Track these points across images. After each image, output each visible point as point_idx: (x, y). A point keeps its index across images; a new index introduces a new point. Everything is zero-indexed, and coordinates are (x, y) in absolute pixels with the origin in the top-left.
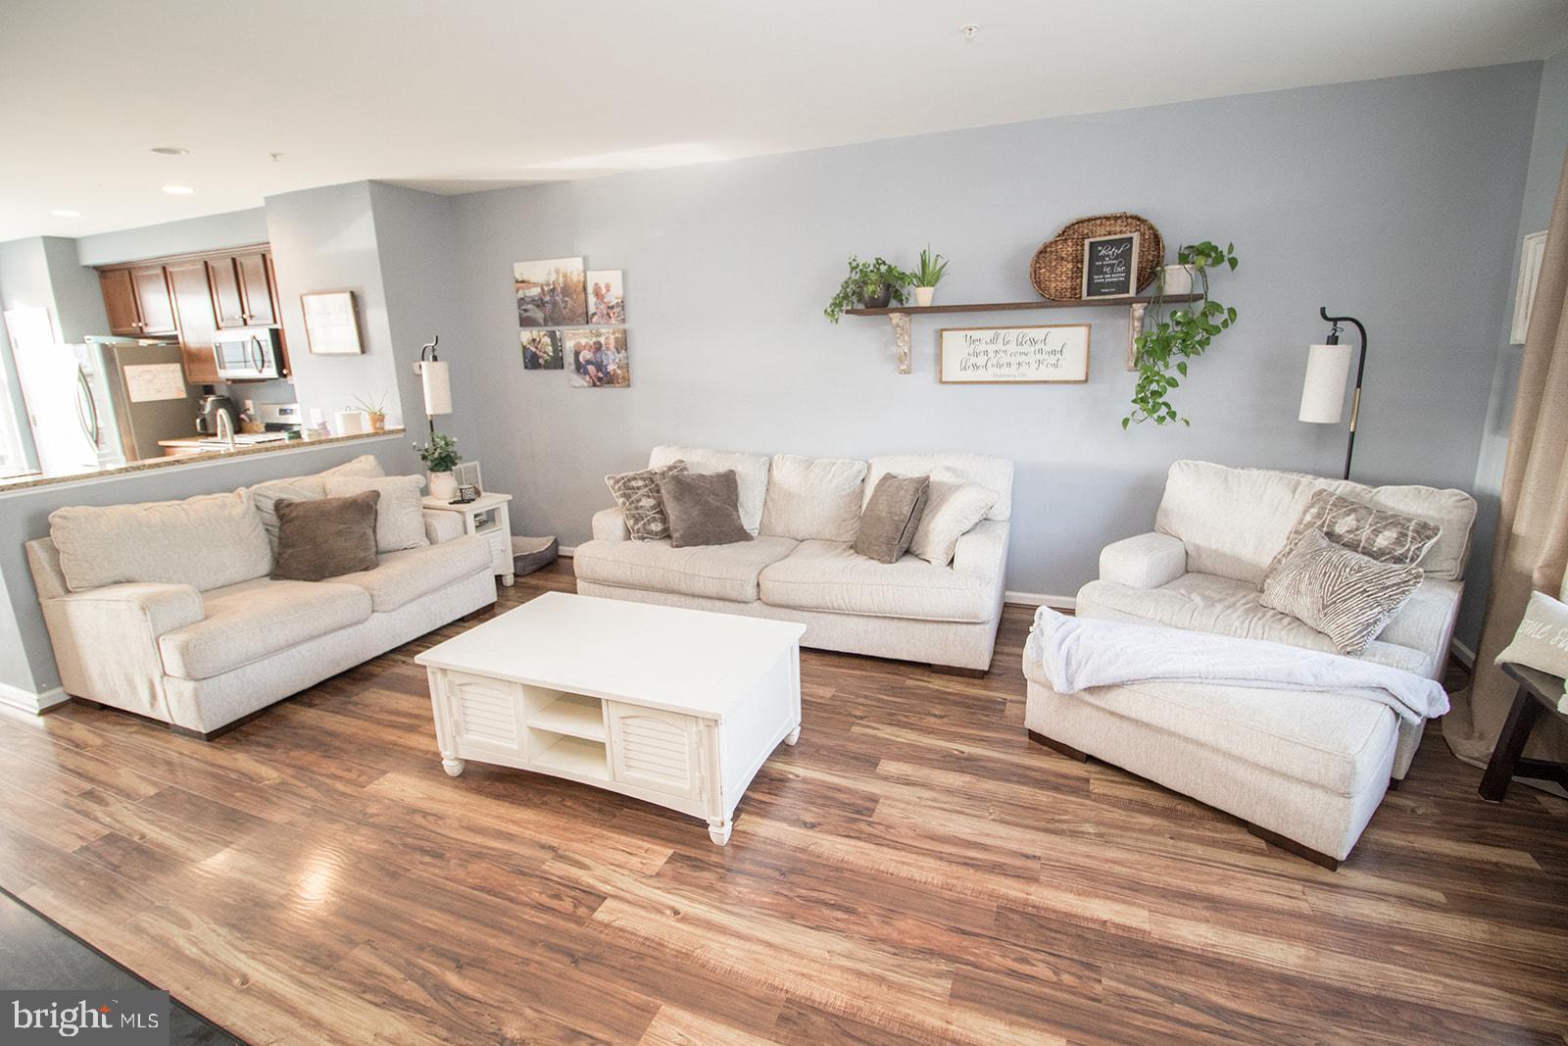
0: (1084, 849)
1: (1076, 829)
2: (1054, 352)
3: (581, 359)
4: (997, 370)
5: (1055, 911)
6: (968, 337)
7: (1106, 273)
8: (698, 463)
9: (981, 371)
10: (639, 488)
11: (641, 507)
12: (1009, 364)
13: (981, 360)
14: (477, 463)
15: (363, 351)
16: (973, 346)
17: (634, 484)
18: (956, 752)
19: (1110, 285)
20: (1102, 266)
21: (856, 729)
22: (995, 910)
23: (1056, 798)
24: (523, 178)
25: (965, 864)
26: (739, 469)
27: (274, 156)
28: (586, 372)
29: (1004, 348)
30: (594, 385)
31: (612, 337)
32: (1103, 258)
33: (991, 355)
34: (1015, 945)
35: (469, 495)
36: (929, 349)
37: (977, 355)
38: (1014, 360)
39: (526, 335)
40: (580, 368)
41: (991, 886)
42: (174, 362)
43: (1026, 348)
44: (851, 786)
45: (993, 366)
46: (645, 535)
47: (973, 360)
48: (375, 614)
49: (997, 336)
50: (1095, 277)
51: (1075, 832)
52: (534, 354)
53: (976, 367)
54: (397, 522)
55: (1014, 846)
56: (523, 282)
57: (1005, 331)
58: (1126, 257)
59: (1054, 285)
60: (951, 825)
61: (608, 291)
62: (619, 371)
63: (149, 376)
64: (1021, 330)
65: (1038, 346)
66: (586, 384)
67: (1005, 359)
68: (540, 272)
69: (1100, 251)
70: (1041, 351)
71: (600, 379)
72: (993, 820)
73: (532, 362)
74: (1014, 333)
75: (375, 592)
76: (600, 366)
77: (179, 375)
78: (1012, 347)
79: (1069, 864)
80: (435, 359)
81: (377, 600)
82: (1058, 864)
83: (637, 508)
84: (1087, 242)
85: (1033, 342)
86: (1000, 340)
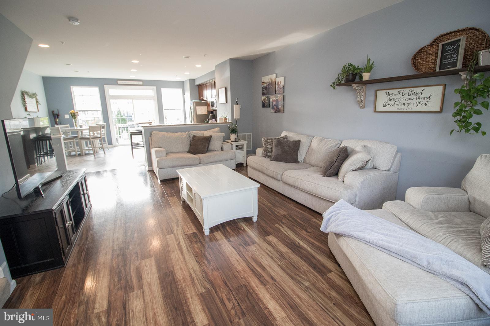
0: (295, 287)
1: (302, 281)
2: (425, 98)
3: (273, 104)
4: (399, 107)
5: (257, 296)
6: (388, 93)
7: (448, 58)
8: (291, 137)
9: (392, 107)
10: (269, 142)
11: (267, 148)
12: (404, 104)
13: (392, 102)
14: (251, 133)
15: (226, 103)
16: (389, 96)
17: (268, 141)
18: (297, 243)
19: (449, 64)
20: (447, 55)
21: (277, 225)
22: (242, 284)
23: (310, 270)
24: (264, 52)
25: (252, 270)
26: (302, 140)
27: (205, 55)
28: (274, 109)
29: (402, 97)
30: (276, 112)
31: (280, 97)
32: (447, 52)
33: (397, 100)
34: (233, 295)
35: (237, 140)
36: (372, 98)
37: (390, 100)
38: (407, 102)
39: (263, 98)
40: (273, 108)
41: (250, 279)
42: (205, 106)
43: (412, 97)
44: (253, 237)
45: (397, 105)
46: (266, 156)
47: (389, 102)
48: (200, 164)
49: (400, 92)
50: (443, 61)
51: (300, 282)
52: (264, 103)
53: (390, 105)
54: (215, 144)
55: (273, 274)
56: (263, 82)
57: (403, 89)
58: (457, 50)
59: (425, 67)
60: (264, 259)
61: (280, 83)
62: (281, 108)
63: (201, 109)
64: (410, 89)
65: (418, 96)
66: (274, 112)
67: (403, 102)
68: (266, 79)
69: (447, 48)
70: (419, 98)
71: (277, 110)
72: (279, 265)
73: (264, 106)
74: (407, 90)
75: (201, 159)
76: (277, 107)
77: (206, 109)
78: (406, 96)
79: (283, 288)
80: (237, 104)
81: (201, 161)
82: (279, 286)
83: (266, 148)
84: (440, 45)
85: (416, 94)
86: (401, 93)
